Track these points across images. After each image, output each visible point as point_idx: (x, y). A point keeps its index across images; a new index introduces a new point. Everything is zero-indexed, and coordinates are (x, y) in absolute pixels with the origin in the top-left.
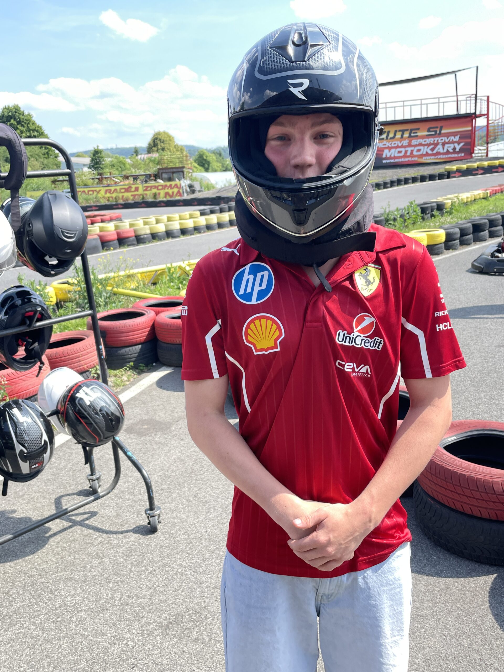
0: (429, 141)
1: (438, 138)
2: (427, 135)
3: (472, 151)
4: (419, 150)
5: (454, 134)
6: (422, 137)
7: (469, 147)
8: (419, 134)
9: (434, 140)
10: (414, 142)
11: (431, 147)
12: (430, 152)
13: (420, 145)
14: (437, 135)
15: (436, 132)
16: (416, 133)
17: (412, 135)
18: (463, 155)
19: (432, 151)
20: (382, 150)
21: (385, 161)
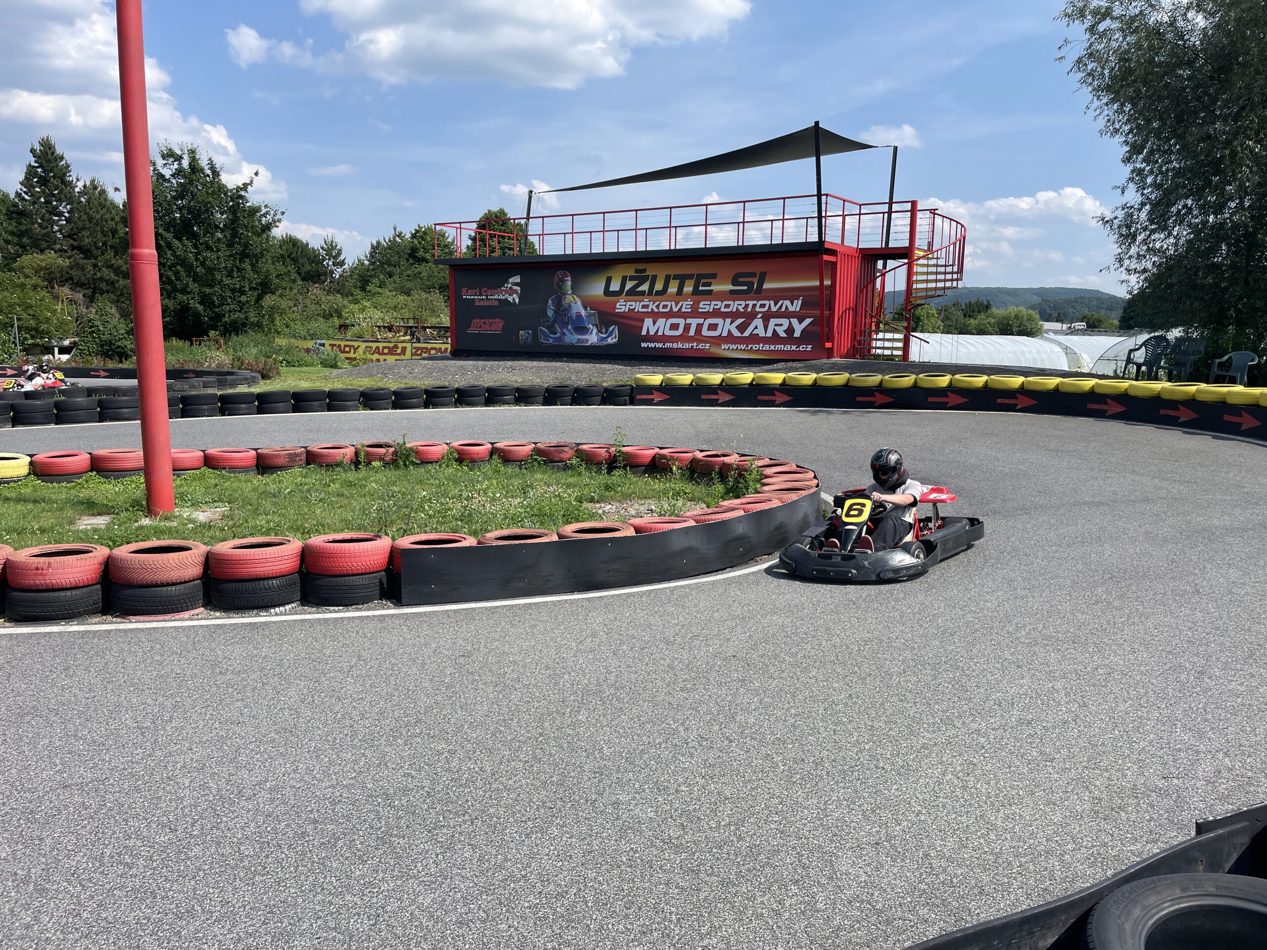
0: (735, 305)
1: (755, 302)
2: (731, 292)
4: (713, 327)
5: (791, 293)
6: (722, 296)
7: (818, 329)
8: (715, 288)
9: (747, 306)
10: (705, 306)
11: (740, 321)
12: (736, 333)
13: (716, 313)
14: (752, 294)
15: (749, 285)
16: (709, 285)
17: (701, 288)
18: (809, 348)
19: (742, 332)
20: (640, 318)
21: (646, 345)
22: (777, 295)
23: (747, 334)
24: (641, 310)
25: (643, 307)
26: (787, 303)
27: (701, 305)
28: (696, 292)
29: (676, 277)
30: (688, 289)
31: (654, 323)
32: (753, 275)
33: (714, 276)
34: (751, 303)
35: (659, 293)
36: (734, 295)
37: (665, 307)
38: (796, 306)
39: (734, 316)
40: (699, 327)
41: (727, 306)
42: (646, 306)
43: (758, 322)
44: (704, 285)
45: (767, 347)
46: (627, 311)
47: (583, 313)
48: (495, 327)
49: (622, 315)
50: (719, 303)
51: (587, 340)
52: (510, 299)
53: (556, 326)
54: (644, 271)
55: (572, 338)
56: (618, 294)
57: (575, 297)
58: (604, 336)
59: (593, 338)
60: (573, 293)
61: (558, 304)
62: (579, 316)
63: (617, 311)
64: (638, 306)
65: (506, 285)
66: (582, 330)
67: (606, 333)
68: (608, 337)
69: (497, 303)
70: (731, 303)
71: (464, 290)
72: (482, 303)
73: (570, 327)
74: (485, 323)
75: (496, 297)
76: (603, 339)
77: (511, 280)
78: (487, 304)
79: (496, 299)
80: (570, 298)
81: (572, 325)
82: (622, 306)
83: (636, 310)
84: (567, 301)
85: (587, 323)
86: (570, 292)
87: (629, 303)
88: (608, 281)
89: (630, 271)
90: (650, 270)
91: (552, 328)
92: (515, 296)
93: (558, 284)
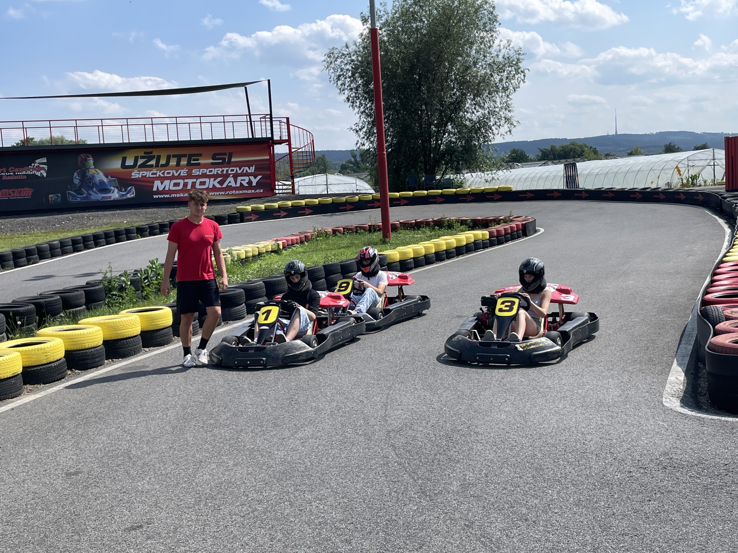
0: (215, 171)
1: (228, 169)
2: (212, 164)
3: (272, 187)
4: (203, 183)
5: (249, 164)
6: (206, 166)
7: (269, 181)
8: (202, 161)
9: (223, 171)
10: (196, 172)
11: (219, 179)
12: (218, 186)
13: (204, 176)
14: (225, 165)
15: (224, 159)
16: (198, 160)
17: (192, 162)
18: (262, 191)
19: (222, 185)
20: (151, 181)
21: (156, 196)
22: (240, 165)
23: (225, 186)
24: (151, 176)
25: (152, 174)
26: (247, 168)
27: (193, 171)
28: (189, 164)
29: (174, 156)
30: (184, 162)
31: (162, 183)
32: (225, 154)
33: (200, 155)
34: (225, 169)
35: (162, 166)
36: (214, 165)
37: (168, 173)
38: (252, 170)
39: (216, 176)
40: (194, 184)
41: (210, 171)
42: (156, 174)
43: (231, 179)
44: (194, 160)
45: (237, 192)
46: (140, 177)
47: (105, 180)
48: (27, 193)
49: (137, 180)
50: (205, 170)
51: (110, 197)
52: (38, 174)
53: (83, 189)
54: (151, 153)
55: (97, 196)
56: (133, 167)
57: (97, 170)
58: (124, 193)
59: (115, 195)
60: (95, 168)
61: (83, 175)
62: (102, 182)
63: (132, 177)
64: (148, 174)
65: (33, 164)
66: (106, 190)
67: (125, 191)
68: (127, 194)
69: (25, 177)
70: (213, 169)
72: (9, 178)
73: (94, 189)
74: (14, 192)
75: (24, 173)
76: (123, 195)
77: (38, 161)
78: (16, 178)
79: (23, 175)
80: (92, 171)
81: (96, 188)
82: (136, 174)
83: (148, 176)
85: (109, 186)
86: (93, 167)
87: (141, 173)
88: (124, 160)
89: (140, 153)
90: (156, 152)
91: (78, 191)
92: (42, 171)
93: (81, 163)
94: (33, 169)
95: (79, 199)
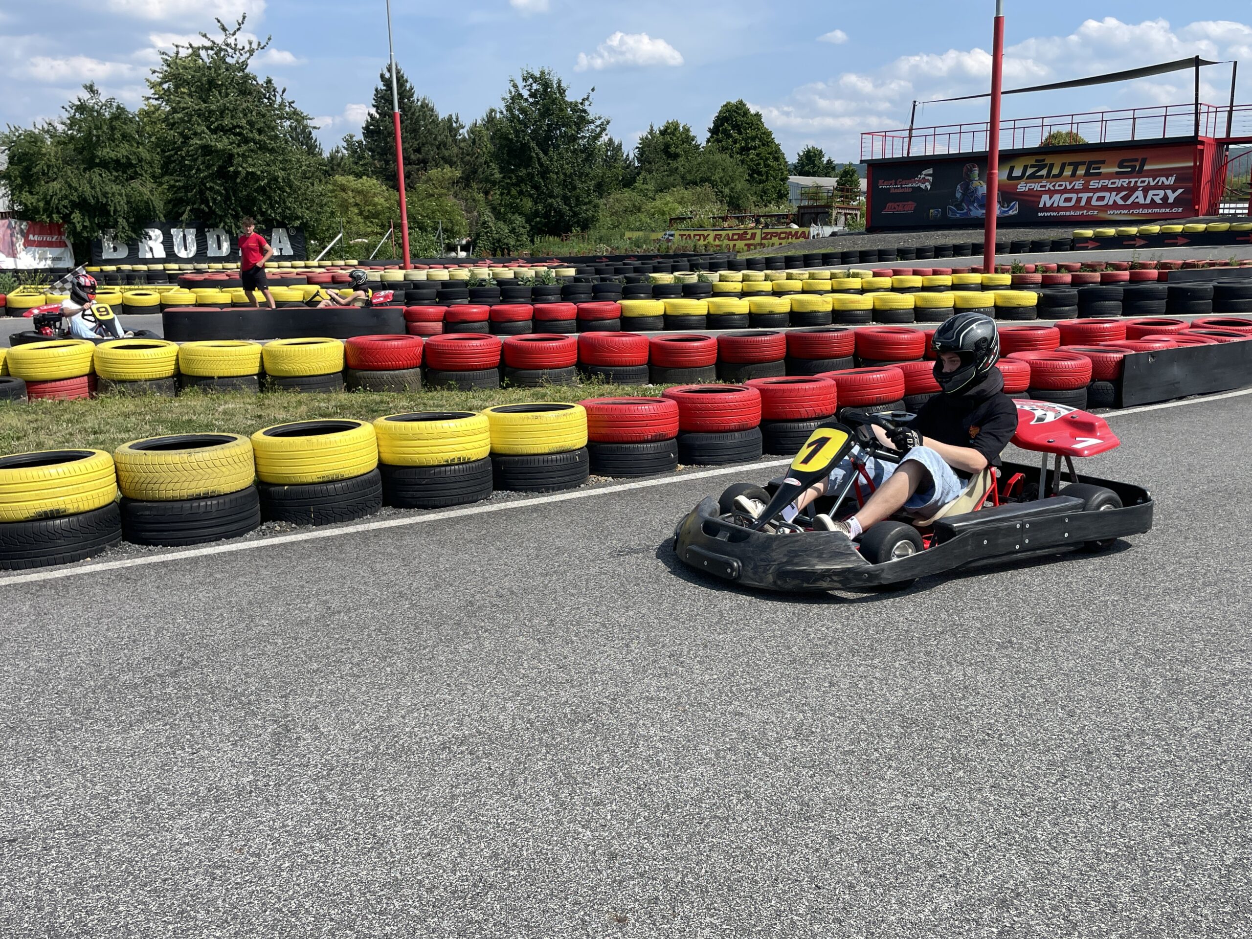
0: (1119, 183)
1: (1136, 179)
2: (1117, 173)
4: (1101, 199)
5: (1167, 173)
6: (1109, 176)
7: (1190, 196)
8: (1103, 170)
9: (1130, 182)
10: (1094, 184)
11: (1124, 193)
12: (1121, 202)
14: (1134, 174)
15: (1133, 167)
16: (1099, 168)
17: (1091, 171)
18: (1180, 210)
19: (1125, 201)
20: (1039, 195)
21: (1042, 214)
22: (1155, 174)
23: (1129, 202)
24: (1039, 189)
25: (1041, 187)
26: (1164, 179)
27: (1091, 183)
28: (1087, 174)
29: (1070, 164)
30: (1081, 171)
31: (1050, 198)
32: (1137, 160)
33: (1103, 162)
34: (1133, 180)
35: (1055, 176)
36: (1119, 175)
37: (1060, 186)
38: (1171, 180)
39: (1118, 190)
40: (1089, 199)
41: (1112, 183)
42: (1045, 186)
43: (1139, 193)
44: (1094, 169)
45: (1146, 211)
46: (1027, 190)
48: (909, 207)
49: (1023, 194)
50: (1107, 181)
52: (923, 186)
53: (964, 204)
54: (1044, 160)
55: (977, 213)
56: (1020, 178)
57: (980, 181)
58: (1006, 209)
60: (979, 179)
61: (966, 188)
63: (1018, 190)
64: (1037, 187)
65: (919, 176)
67: (1008, 207)
68: (1010, 210)
69: (910, 190)
70: (1117, 181)
71: (881, 181)
72: (896, 191)
74: (899, 206)
75: (910, 185)
76: (1005, 212)
77: (924, 172)
78: (902, 191)
79: (909, 187)
80: (975, 183)
82: (1022, 187)
83: (1035, 190)
84: (974, 185)
86: (977, 178)
87: (1029, 185)
88: (1012, 169)
89: (1031, 161)
90: (1048, 161)
91: (959, 207)
92: (927, 184)
93: (967, 174)
94: (919, 181)
95: (958, 216)
